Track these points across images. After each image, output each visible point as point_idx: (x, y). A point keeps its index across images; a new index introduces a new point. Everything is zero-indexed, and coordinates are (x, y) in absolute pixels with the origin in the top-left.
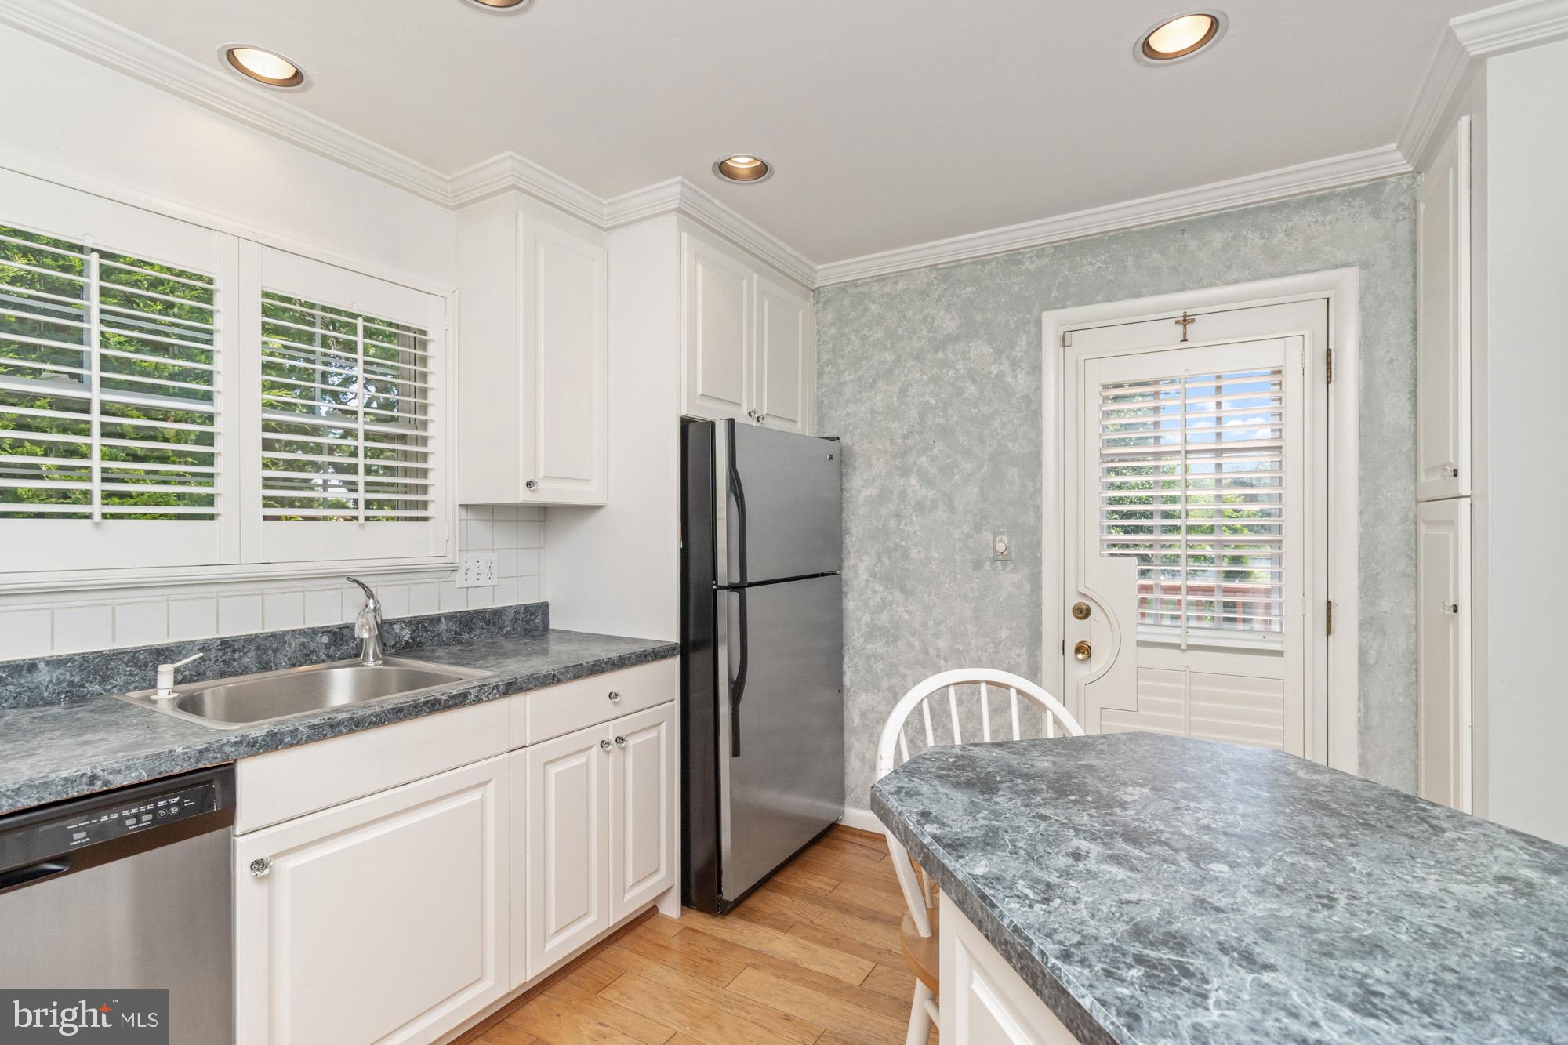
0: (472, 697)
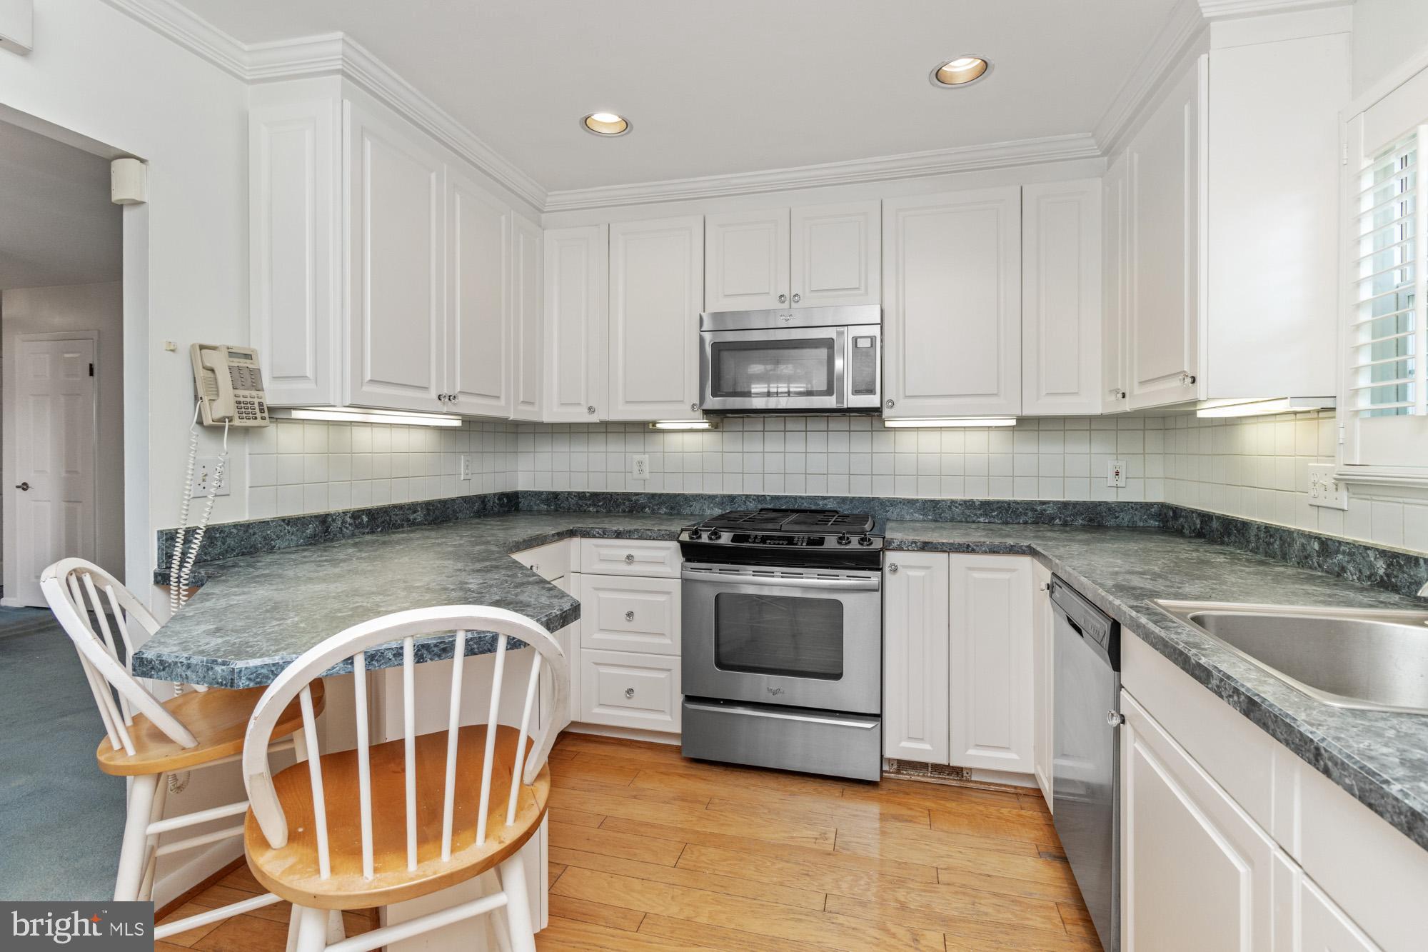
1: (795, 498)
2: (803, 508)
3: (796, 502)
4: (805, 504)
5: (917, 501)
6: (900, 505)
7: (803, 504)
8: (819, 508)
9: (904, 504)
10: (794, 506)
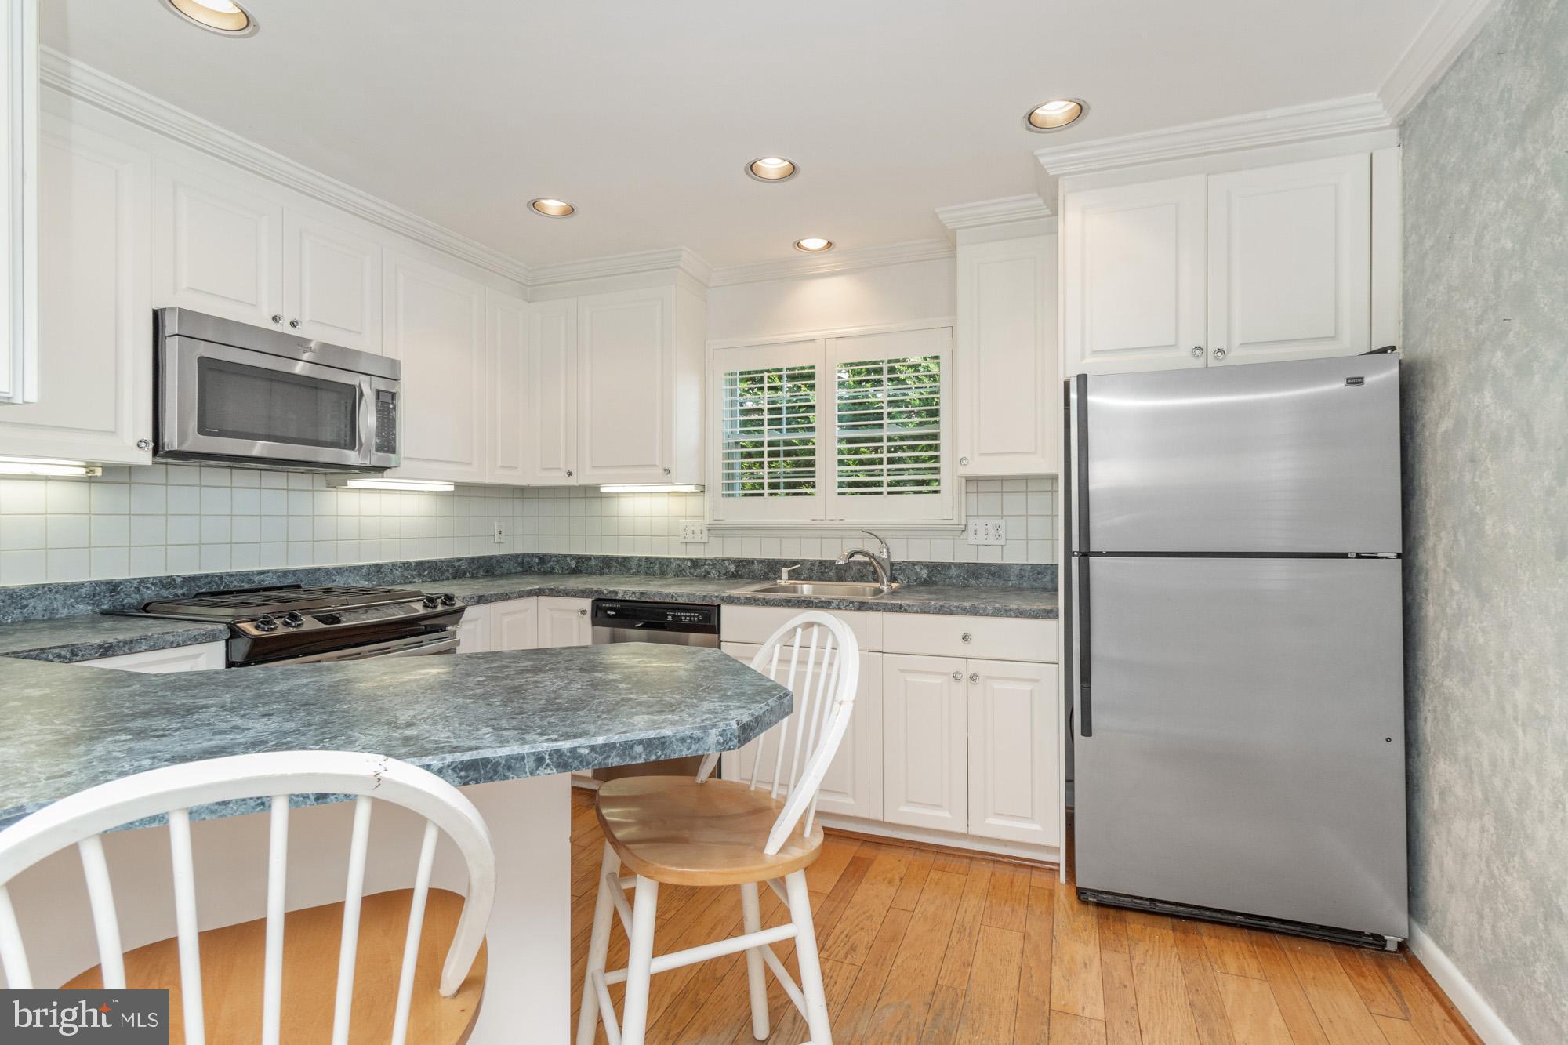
0: (834, 605)
1: (221, 577)
2: (232, 588)
3: (222, 581)
4: (235, 583)
5: (362, 567)
6: (346, 574)
7: (232, 582)
8: (254, 586)
9: (350, 572)
10: (219, 586)
